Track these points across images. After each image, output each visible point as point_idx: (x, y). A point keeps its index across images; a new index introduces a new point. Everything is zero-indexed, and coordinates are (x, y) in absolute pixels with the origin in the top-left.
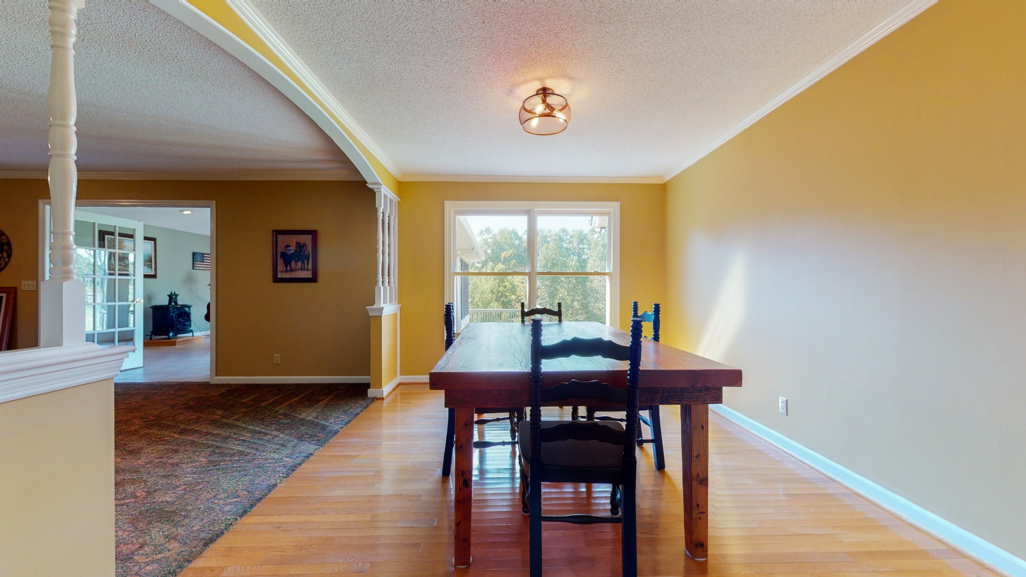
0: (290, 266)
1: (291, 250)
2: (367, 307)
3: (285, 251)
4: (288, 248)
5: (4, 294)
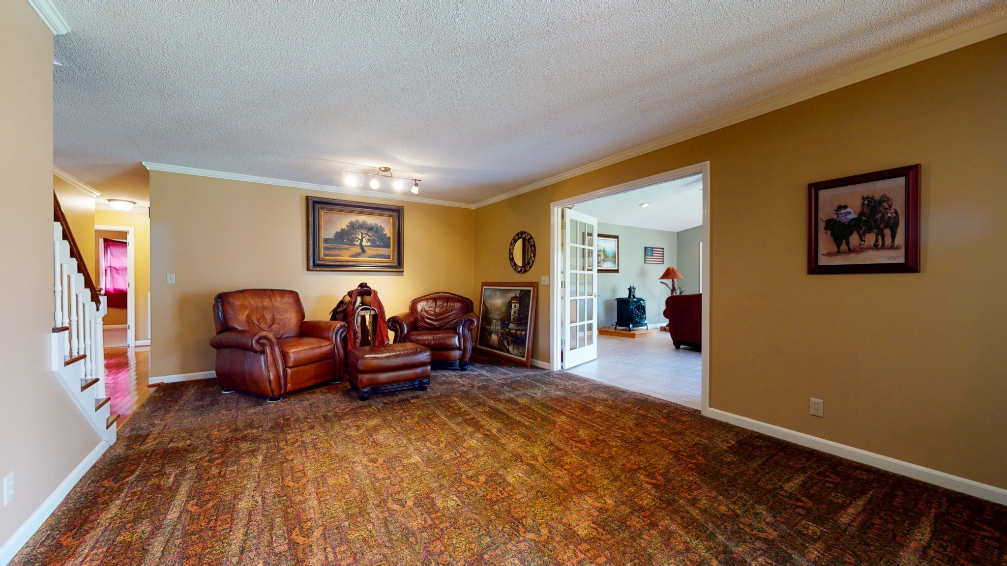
0: (848, 244)
1: (850, 213)
3: (835, 217)
4: (843, 211)
5: (531, 289)
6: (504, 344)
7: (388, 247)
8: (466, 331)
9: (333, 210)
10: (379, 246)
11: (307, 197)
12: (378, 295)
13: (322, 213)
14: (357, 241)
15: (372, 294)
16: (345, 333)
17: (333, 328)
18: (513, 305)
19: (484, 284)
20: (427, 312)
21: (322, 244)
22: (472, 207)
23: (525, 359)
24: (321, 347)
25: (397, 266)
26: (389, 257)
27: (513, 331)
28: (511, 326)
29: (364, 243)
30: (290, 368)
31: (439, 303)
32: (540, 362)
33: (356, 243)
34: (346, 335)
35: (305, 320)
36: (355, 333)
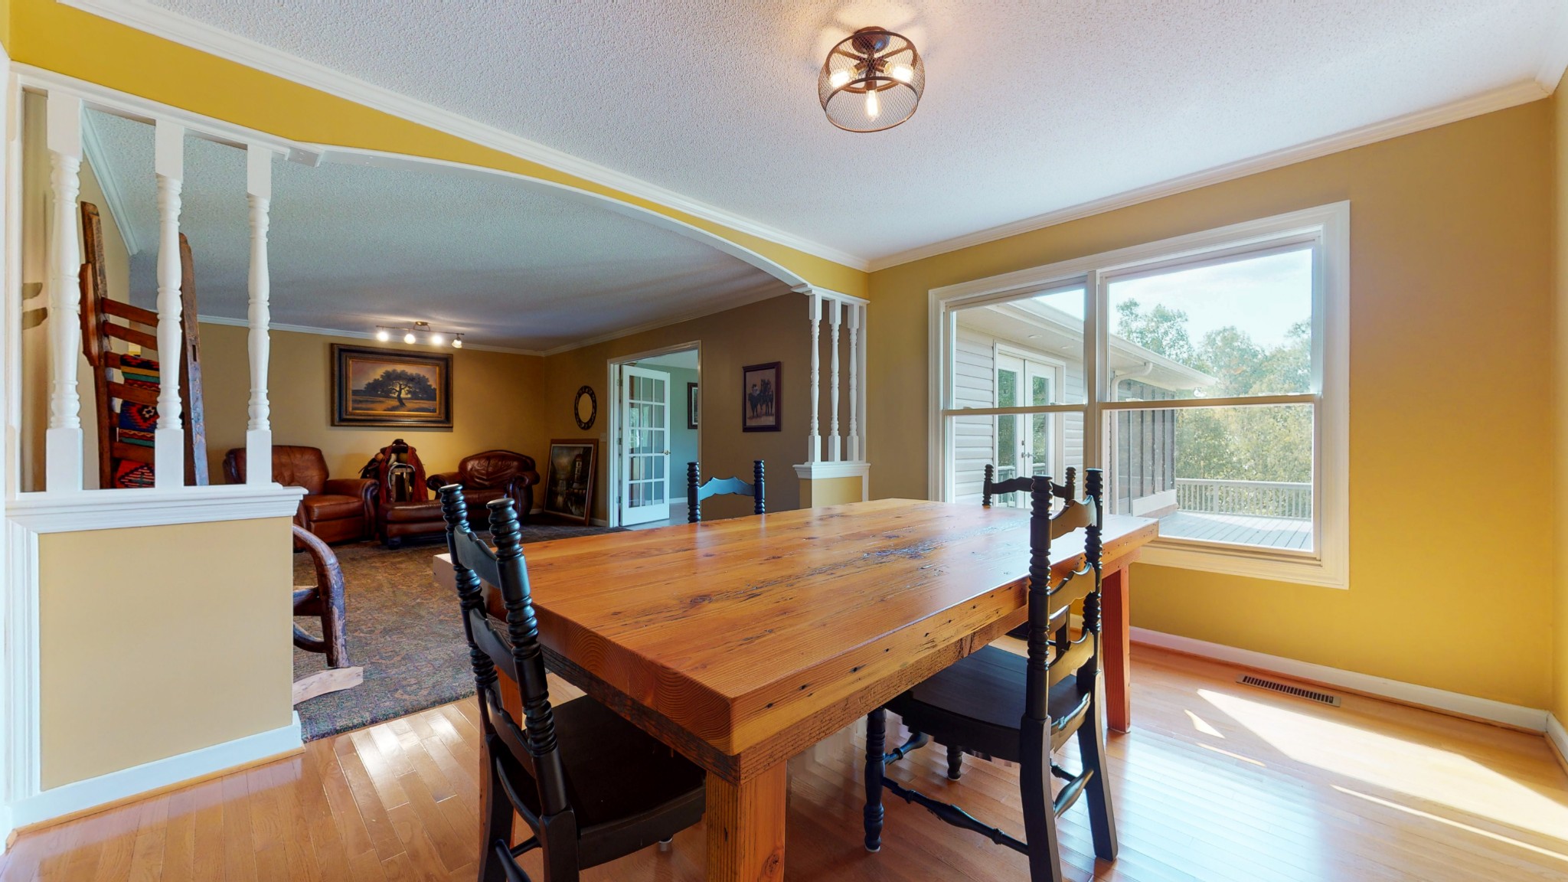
0: (757, 411)
1: (757, 390)
2: (795, 466)
3: (752, 392)
4: (755, 388)
5: (592, 445)
6: (568, 506)
7: (434, 399)
8: (517, 489)
9: (365, 359)
10: (422, 399)
11: (332, 345)
12: (417, 453)
13: (351, 362)
14: (394, 393)
15: (409, 451)
16: (376, 491)
17: (361, 486)
18: (577, 463)
19: (553, 441)
20: (477, 471)
21: (350, 397)
22: (543, 354)
23: (584, 518)
24: (348, 503)
25: (444, 421)
26: (434, 411)
27: (576, 491)
28: (575, 485)
29: (403, 395)
30: (314, 521)
31: (492, 462)
32: (600, 520)
33: (393, 395)
34: (377, 493)
35: (329, 479)
36: (388, 491)
